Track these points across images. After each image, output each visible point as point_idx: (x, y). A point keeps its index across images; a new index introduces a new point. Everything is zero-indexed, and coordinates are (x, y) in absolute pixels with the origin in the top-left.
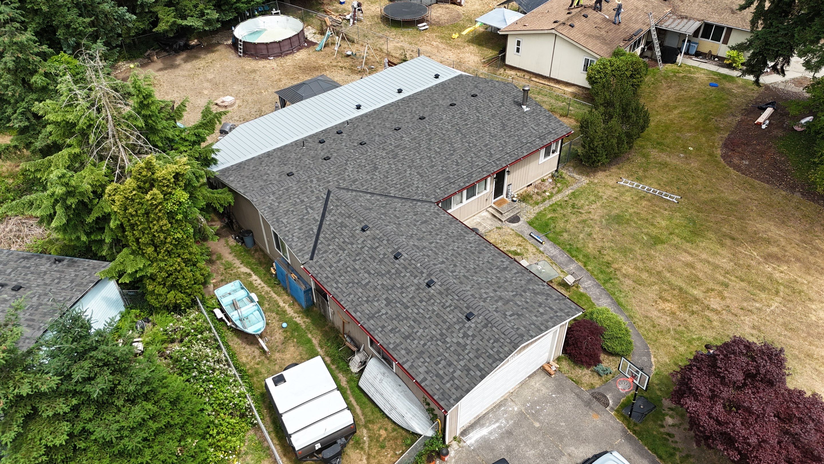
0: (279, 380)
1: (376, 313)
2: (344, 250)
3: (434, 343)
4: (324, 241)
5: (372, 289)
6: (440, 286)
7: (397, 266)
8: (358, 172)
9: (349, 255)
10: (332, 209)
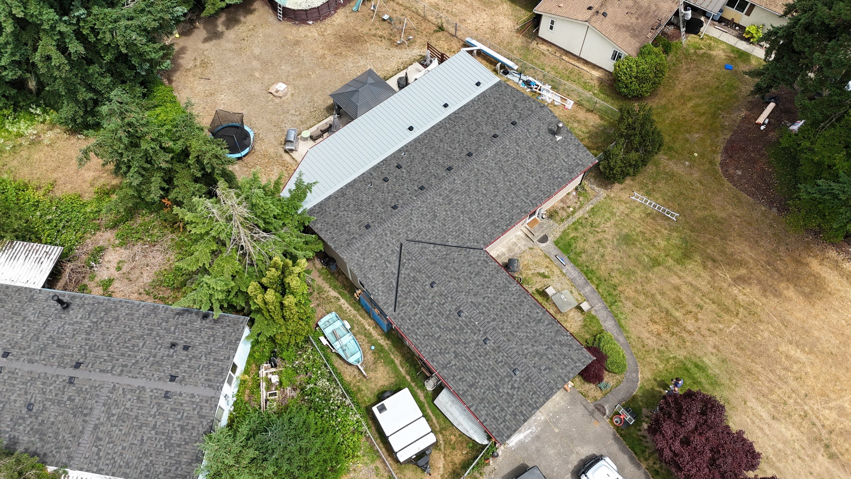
0: (382, 409)
1: (448, 364)
2: (419, 304)
3: (491, 391)
4: (402, 294)
5: (443, 343)
6: (494, 343)
7: (460, 322)
8: (421, 221)
9: (423, 309)
10: (405, 263)
